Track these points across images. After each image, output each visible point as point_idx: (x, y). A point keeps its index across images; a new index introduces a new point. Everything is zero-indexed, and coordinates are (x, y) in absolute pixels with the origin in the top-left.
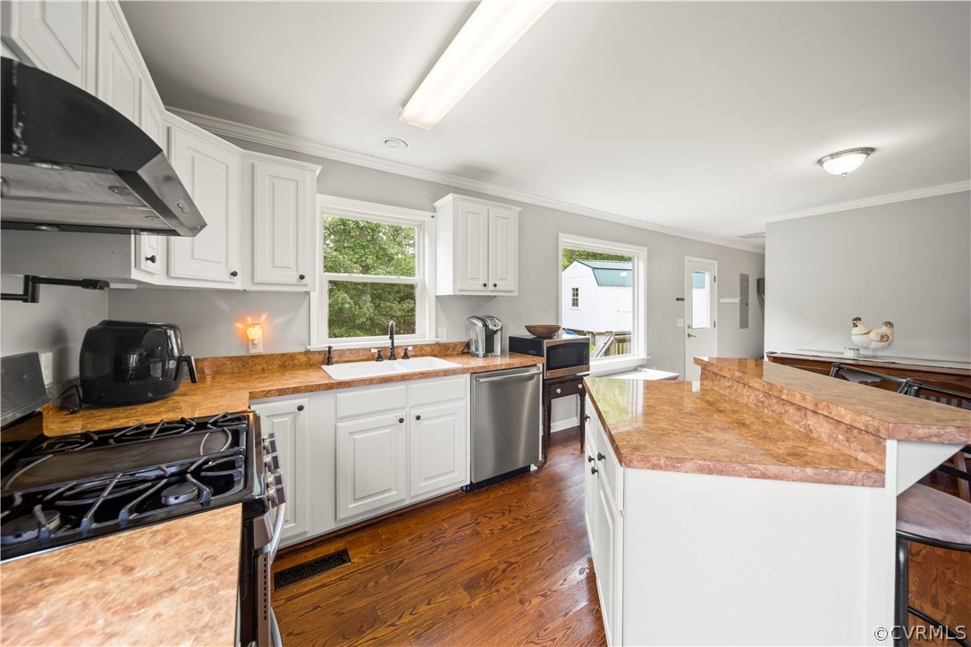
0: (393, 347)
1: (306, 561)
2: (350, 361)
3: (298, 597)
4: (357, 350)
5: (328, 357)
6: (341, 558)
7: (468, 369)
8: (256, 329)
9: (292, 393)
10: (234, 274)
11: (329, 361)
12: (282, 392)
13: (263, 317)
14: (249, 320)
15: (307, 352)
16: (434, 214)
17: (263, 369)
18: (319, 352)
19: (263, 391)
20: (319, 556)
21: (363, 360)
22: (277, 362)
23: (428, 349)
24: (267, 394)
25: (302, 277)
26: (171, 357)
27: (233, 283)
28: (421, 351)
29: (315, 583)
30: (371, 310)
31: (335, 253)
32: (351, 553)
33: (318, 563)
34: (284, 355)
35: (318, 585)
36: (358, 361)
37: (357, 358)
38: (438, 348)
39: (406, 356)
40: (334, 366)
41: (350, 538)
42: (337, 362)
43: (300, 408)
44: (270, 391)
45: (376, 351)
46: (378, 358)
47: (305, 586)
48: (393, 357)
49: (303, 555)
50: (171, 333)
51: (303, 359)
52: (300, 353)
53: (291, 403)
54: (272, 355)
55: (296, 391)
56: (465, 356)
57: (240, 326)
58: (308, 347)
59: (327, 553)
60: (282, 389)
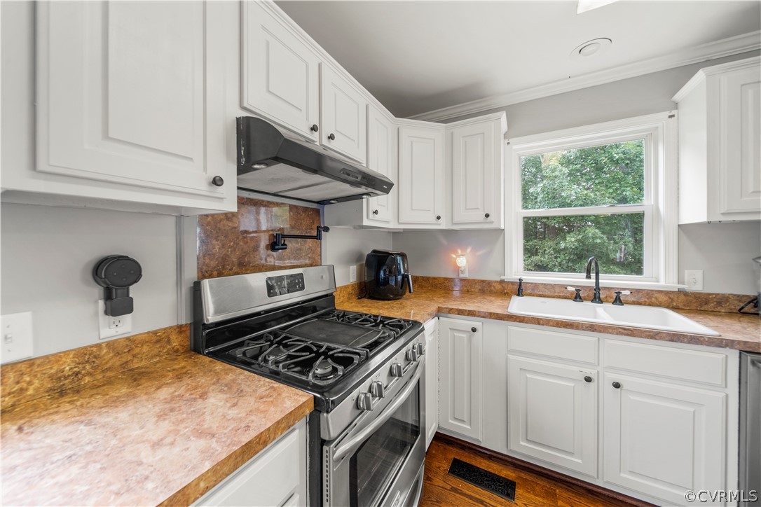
0: (597, 288)
1: (479, 466)
2: (544, 296)
3: (460, 494)
4: (553, 286)
5: (520, 289)
6: (506, 488)
7: (739, 342)
8: (461, 259)
9: (468, 315)
10: (439, 218)
11: (519, 293)
12: (460, 312)
13: (469, 250)
14: (460, 252)
15: (502, 282)
16: (674, 112)
17: (468, 291)
18: (513, 283)
19: (447, 308)
20: (490, 470)
21: (559, 297)
22: (478, 287)
23: (663, 298)
24: (450, 311)
25: (487, 216)
26: (399, 273)
27: (439, 224)
28: (647, 298)
29: (476, 493)
30: (630, 245)
31: (585, 192)
32: (519, 491)
33: (486, 476)
34: (483, 281)
35: (477, 496)
36: (553, 297)
37: (553, 294)
38: (682, 297)
39: (618, 301)
40: (525, 298)
41: (523, 475)
42: (530, 295)
43: (474, 330)
44: (451, 309)
45: (574, 289)
46: (576, 298)
47: (469, 488)
48: (597, 298)
49: (479, 459)
50: (399, 258)
51: (498, 287)
52: (497, 282)
53: (468, 322)
54: (474, 280)
55: (471, 313)
56: (745, 319)
57: (454, 256)
58: (503, 277)
59: (497, 473)
60: (460, 310)
